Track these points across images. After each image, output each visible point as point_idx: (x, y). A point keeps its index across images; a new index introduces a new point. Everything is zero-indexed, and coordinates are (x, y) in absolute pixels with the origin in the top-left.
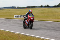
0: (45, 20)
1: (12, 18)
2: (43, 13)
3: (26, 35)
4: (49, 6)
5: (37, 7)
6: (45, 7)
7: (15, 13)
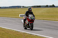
0: (50, 19)
1: (17, 17)
2: (48, 13)
3: (32, 34)
5: (42, 6)
6: (51, 6)
7: (20, 12)
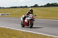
4: (27, 7)
6: (24, 7)
